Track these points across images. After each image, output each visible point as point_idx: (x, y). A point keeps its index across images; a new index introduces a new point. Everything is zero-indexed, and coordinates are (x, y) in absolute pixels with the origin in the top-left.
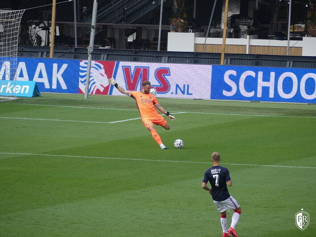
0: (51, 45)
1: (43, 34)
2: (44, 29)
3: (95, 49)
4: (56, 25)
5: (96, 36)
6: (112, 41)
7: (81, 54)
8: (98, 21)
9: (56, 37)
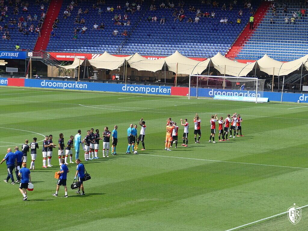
0: (272, 89)
1: (270, 86)
2: (270, 84)
3: (283, 90)
4: (274, 83)
5: (284, 87)
6: (288, 88)
7: (280, 91)
8: (284, 83)
9: (273, 86)
